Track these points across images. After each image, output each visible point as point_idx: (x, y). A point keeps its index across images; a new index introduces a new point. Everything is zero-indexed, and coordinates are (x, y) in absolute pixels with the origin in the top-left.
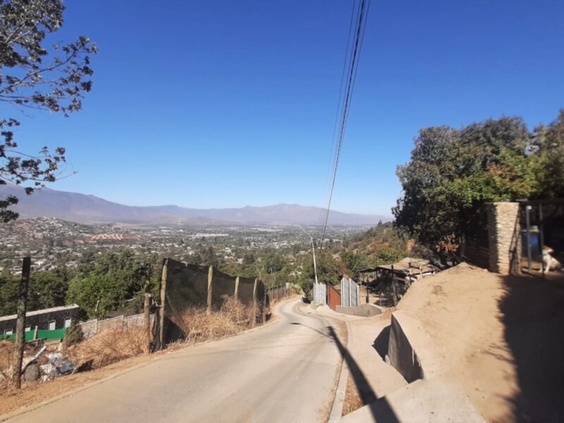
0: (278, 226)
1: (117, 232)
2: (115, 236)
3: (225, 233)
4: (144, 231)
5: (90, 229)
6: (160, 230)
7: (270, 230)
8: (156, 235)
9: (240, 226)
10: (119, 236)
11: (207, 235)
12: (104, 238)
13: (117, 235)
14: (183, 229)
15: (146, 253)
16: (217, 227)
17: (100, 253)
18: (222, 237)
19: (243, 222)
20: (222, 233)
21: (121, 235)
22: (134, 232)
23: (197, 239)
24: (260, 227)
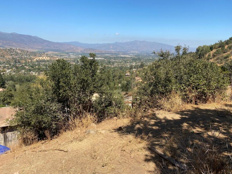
0: (133, 54)
1: (47, 56)
2: (46, 58)
3: (103, 57)
4: (61, 56)
5: (35, 54)
6: (69, 55)
7: (128, 56)
8: (66, 58)
9: (112, 54)
10: (48, 58)
12: (40, 59)
17: (37, 67)
18: (100, 60)
19: (113, 51)
20: (101, 58)
22: (56, 56)
24: (122, 54)
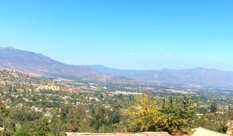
0: (192, 88)
1: (56, 85)
2: (53, 87)
3: (141, 92)
4: (76, 86)
5: (38, 81)
7: (183, 92)
8: (84, 90)
9: (156, 87)
10: (57, 88)
11: (124, 93)
12: (46, 88)
13: (55, 87)
14: (107, 86)
15: (73, 103)
16: (134, 86)
17: (41, 100)
19: (159, 82)
20: (138, 93)
21: (59, 87)
22: (68, 86)
23: (115, 95)
24: (174, 89)
